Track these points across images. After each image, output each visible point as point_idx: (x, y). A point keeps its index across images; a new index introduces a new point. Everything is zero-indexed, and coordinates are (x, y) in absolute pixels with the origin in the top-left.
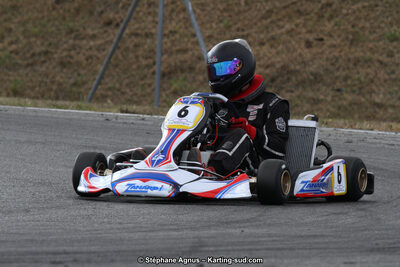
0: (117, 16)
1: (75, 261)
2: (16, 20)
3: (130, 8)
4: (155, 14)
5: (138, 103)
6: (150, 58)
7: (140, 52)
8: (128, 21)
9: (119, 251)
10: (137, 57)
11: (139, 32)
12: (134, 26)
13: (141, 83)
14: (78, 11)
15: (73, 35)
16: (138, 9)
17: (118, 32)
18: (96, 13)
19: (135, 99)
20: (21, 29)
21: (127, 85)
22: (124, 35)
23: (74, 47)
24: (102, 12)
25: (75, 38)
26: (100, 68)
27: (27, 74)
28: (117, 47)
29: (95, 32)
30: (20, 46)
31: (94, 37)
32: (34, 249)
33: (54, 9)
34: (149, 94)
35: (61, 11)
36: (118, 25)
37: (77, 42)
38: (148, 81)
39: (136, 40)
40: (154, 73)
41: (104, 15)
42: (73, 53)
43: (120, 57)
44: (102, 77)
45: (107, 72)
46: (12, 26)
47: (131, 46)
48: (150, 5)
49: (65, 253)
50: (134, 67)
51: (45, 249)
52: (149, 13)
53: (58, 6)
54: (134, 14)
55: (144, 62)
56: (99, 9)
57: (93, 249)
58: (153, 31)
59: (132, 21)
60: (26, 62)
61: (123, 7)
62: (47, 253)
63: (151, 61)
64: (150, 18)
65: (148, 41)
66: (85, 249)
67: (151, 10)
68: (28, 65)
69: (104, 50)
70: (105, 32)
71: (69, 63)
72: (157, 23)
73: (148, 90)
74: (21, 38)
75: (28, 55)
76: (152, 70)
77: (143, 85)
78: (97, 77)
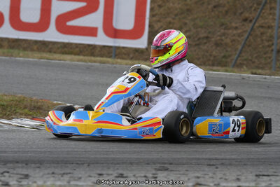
0: (251, 15)
1: (222, 164)
2: (190, 18)
3: (259, 10)
4: (274, 14)
5: (263, 68)
6: (271, 41)
7: (264, 38)
8: (258, 18)
9: (249, 159)
10: (262, 40)
11: (264, 25)
12: (261, 21)
13: (265, 56)
14: (227, 12)
15: (224, 27)
16: (263, 11)
17: (251, 25)
18: (238, 14)
19: (261, 66)
20: (192, 23)
21: (256, 57)
22: (255, 27)
23: (224, 34)
24: (242, 13)
25: (225, 29)
26: (240, 47)
27: (195, 51)
28: (250, 34)
29: (237, 25)
30: (192, 33)
31: (236, 28)
32: (197, 156)
33: (213, 11)
34: (269, 63)
35: (217, 13)
36: (251, 21)
37: (226, 31)
38: (268, 55)
39: (262, 30)
40: (272, 50)
41: (243, 15)
42: (223, 38)
43: (252, 40)
44: (240, 53)
45: (244, 49)
46: (187, 21)
47: (259, 34)
48: (271, 9)
49: (216, 159)
50: (261, 46)
51: (204, 156)
52: (271, 14)
53: (215, 9)
54: (261, 14)
55: (267, 44)
56: (240, 11)
57: (233, 157)
58: (273, 24)
59: (260, 19)
60: (194, 43)
61: (255, 10)
62: (206, 159)
63: (270, 43)
64: (271, 17)
65: (270, 31)
66: (228, 157)
67: (272, 11)
68: (196, 45)
69: (242, 36)
70: (243, 25)
71: (221, 44)
72: (275, 19)
73: (269, 60)
74: (192, 28)
75: (196, 39)
76: (271, 49)
77: (265, 58)
78: (238, 52)
